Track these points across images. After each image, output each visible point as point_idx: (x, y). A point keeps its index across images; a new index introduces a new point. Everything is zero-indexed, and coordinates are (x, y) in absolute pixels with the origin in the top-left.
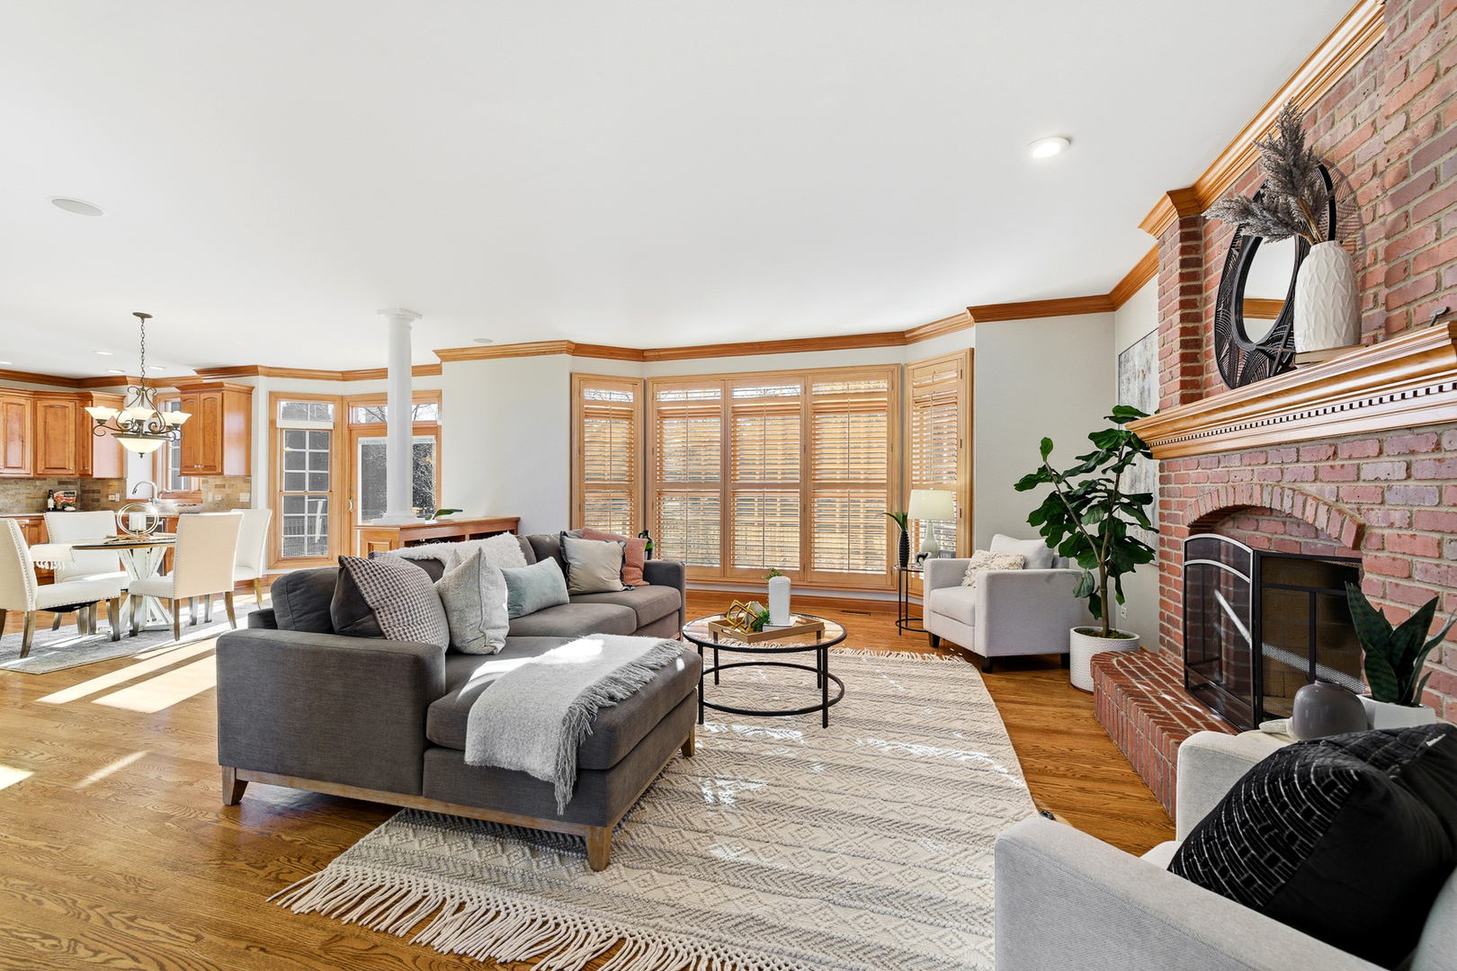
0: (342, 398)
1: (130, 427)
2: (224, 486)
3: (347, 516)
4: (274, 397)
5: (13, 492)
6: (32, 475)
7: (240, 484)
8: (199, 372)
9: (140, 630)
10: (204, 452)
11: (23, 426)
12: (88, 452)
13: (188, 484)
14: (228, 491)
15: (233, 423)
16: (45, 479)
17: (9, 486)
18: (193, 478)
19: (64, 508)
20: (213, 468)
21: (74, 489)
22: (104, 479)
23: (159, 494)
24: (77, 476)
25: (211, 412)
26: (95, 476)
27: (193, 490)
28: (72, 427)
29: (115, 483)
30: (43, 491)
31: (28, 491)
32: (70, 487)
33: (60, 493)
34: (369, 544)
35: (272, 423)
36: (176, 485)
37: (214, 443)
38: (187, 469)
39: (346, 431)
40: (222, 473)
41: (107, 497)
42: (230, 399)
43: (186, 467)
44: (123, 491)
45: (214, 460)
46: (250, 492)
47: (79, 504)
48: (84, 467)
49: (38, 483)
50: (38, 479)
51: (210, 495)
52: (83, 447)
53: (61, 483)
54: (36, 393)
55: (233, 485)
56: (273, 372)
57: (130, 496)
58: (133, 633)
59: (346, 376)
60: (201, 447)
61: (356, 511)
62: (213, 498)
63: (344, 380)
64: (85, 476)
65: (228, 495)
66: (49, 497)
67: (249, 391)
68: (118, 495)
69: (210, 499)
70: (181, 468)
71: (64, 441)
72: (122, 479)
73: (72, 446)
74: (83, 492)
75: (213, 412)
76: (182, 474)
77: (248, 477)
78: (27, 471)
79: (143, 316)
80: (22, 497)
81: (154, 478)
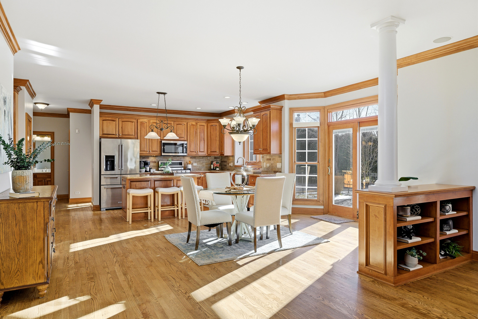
0: (324, 108)
1: (235, 128)
2: (270, 159)
3: (327, 176)
4: (292, 110)
5: (202, 162)
6: (207, 155)
7: (277, 158)
8: (260, 102)
9: (240, 239)
10: (263, 142)
11: (204, 135)
12: (223, 145)
13: (256, 159)
14: (272, 162)
15: (274, 127)
16: (210, 156)
17: (201, 159)
18: (258, 155)
19: (216, 168)
20: (266, 151)
21: (219, 160)
22: (228, 156)
23: (246, 163)
24: (219, 155)
25: (265, 122)
26: (225, 155)
27: (258, 161)
28: (218, 134)
29: (231, 158)
30: (210, 161)
31: (206, 161)
32: (218, 160)
33: (215, 163)
34: (367, 205)
35: (291, 125)
36: (252, 159)
37: (267, 137)
38: (256, 151)
39: (326, 127)
40: (270, 153)
41: (229, 164)
42: (274, 113)
43: (256, 150)
44: (234, 162)
45: (267, 146)
46: (281, 163)
47: (220, 167)
48: (221, 151)
49: (209, 158)
50: (209, 156)
51: (265, 163)
52: (221, 142)
53: (215, 158)
54: (208, 120)
55: (274, 159)
56: (292, 97)
57: (236, 164)
58: (237, 241)
59: (326, 94)
60: (262, 140)
61: (332, 174)
62: (266, 165)
63: (325, 97)
64: (222, 155)
65: (272, 164)
66: (212, 164)
67: (281, 109)
68: (232, 163)
69: (265, 166)
70: (254, 150)
71: (216, 140)
72: (233, 156)
73: (218, 141)
74: (222, 162)
75: (266, 121)
76: (254, 154)
77: (280, 154)
78: (205, 154)
79: (239, 68)
80: (204, 164)
81: (244, 156)
